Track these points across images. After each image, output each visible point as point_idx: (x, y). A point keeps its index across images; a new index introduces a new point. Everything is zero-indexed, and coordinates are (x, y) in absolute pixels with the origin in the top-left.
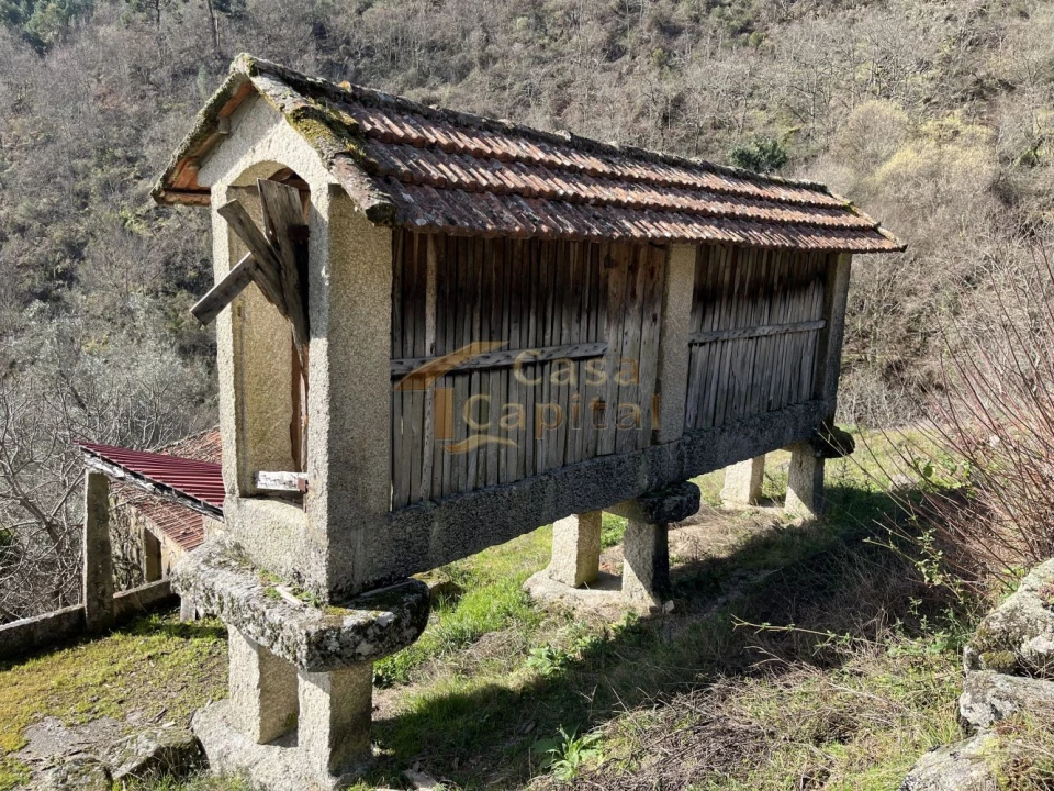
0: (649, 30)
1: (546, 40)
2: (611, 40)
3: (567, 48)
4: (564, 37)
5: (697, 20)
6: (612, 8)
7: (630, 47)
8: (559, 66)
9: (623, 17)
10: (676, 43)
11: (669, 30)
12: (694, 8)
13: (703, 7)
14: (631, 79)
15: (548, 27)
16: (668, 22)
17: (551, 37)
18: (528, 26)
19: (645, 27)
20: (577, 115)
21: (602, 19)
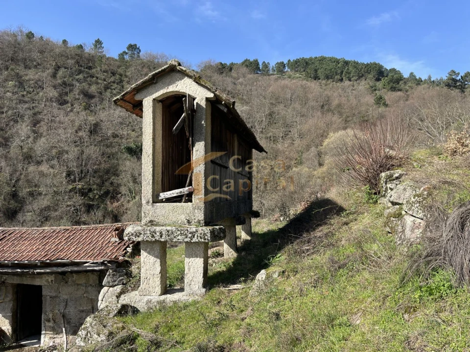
0: (79, 95)
1: (25, 93)
2: (61, 95)
3: (36, 97)
4: (35, 92)
5: (101, 93)
6: (59, 83)
7: (70, 100)
8: (34, 105)
9: (65, 88)
10: (92, 101)
11: (89, 96)
12: (98, 89)
13: (103, 89)
14: (72, 114)
15: (26, 87)
16: (87, 92)
17: (28, 92)
18: (15, 86)
19: (77, 93)
20: (45, 128)
21: (55, 87)
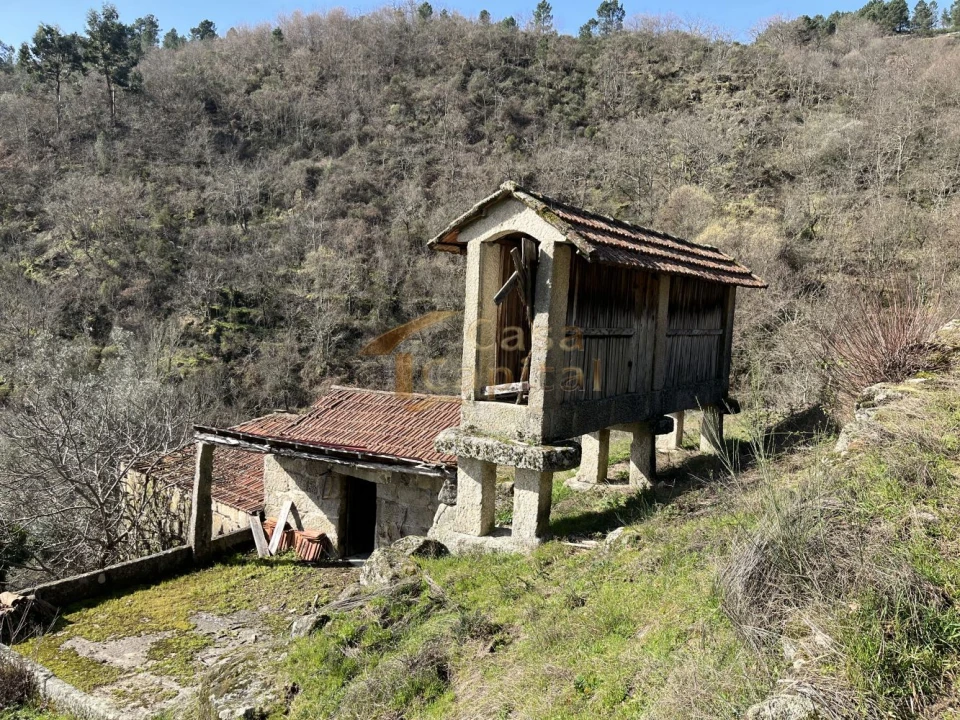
0: (503, 120)
1: (415, 124)
2: (471, 126)
3: (433, 131)
4: (431, 122)
5: (541, 113)
6: (470, 100)
7: (487, 133)
8: (429, 146)
9: (480, 108)
10: (525, 132)
11: (519, 120)
12: (538, 104)
13: (546, 104)
14: (489, 159)
15: (417, 113)
16: (518, 114)
17: (420, 122)
18: (400, 112)
19: (499, 117)
20: (444, 187)
21: (463, 109)
